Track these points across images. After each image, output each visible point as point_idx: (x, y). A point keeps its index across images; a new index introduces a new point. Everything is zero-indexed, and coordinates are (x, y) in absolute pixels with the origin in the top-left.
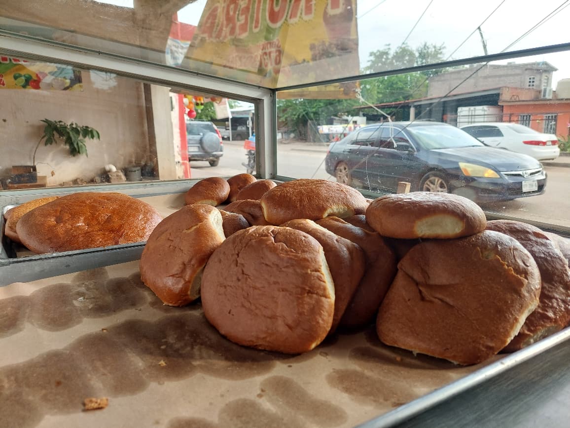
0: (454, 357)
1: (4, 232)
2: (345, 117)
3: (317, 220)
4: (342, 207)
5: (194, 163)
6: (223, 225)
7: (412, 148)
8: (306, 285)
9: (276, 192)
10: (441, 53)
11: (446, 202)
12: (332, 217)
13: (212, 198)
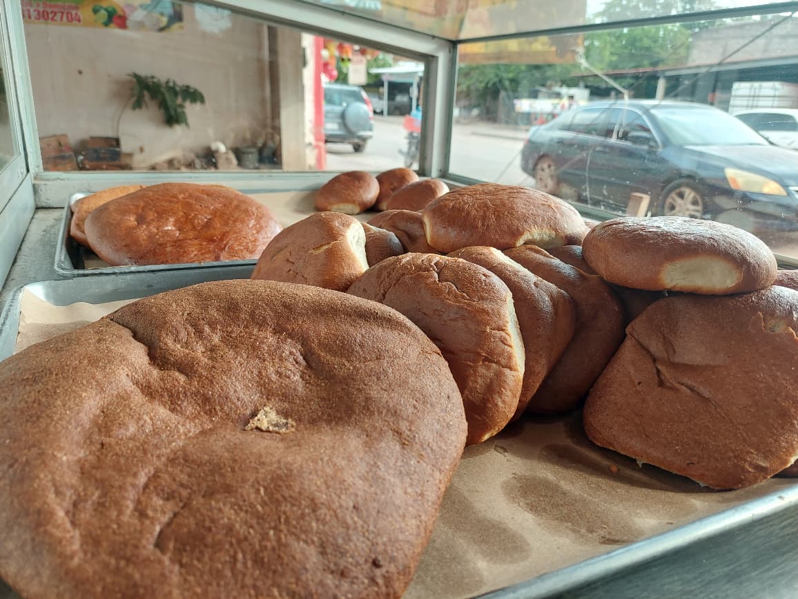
0: (702, 476)
1: (69, 231)
2: (557, 89)
3: (505, 249)
4: (548, 232)
5: (331, 146)
6: (365, 246)
7: (656, 141)
8: (483, 349)
9: (447, 202)
11: (716, 238)
12: (529, 246)
13: (354, 202)
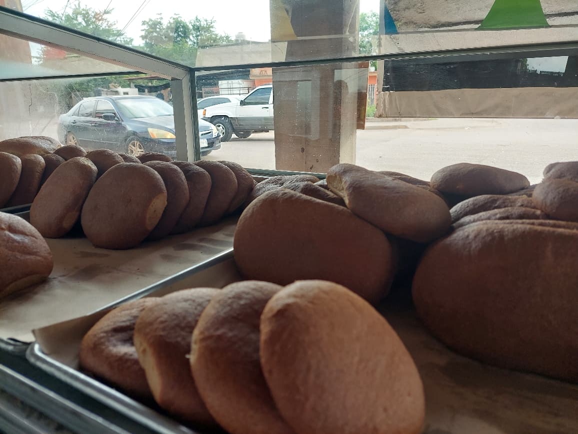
2: (114, 89)
10: (212, 27)
